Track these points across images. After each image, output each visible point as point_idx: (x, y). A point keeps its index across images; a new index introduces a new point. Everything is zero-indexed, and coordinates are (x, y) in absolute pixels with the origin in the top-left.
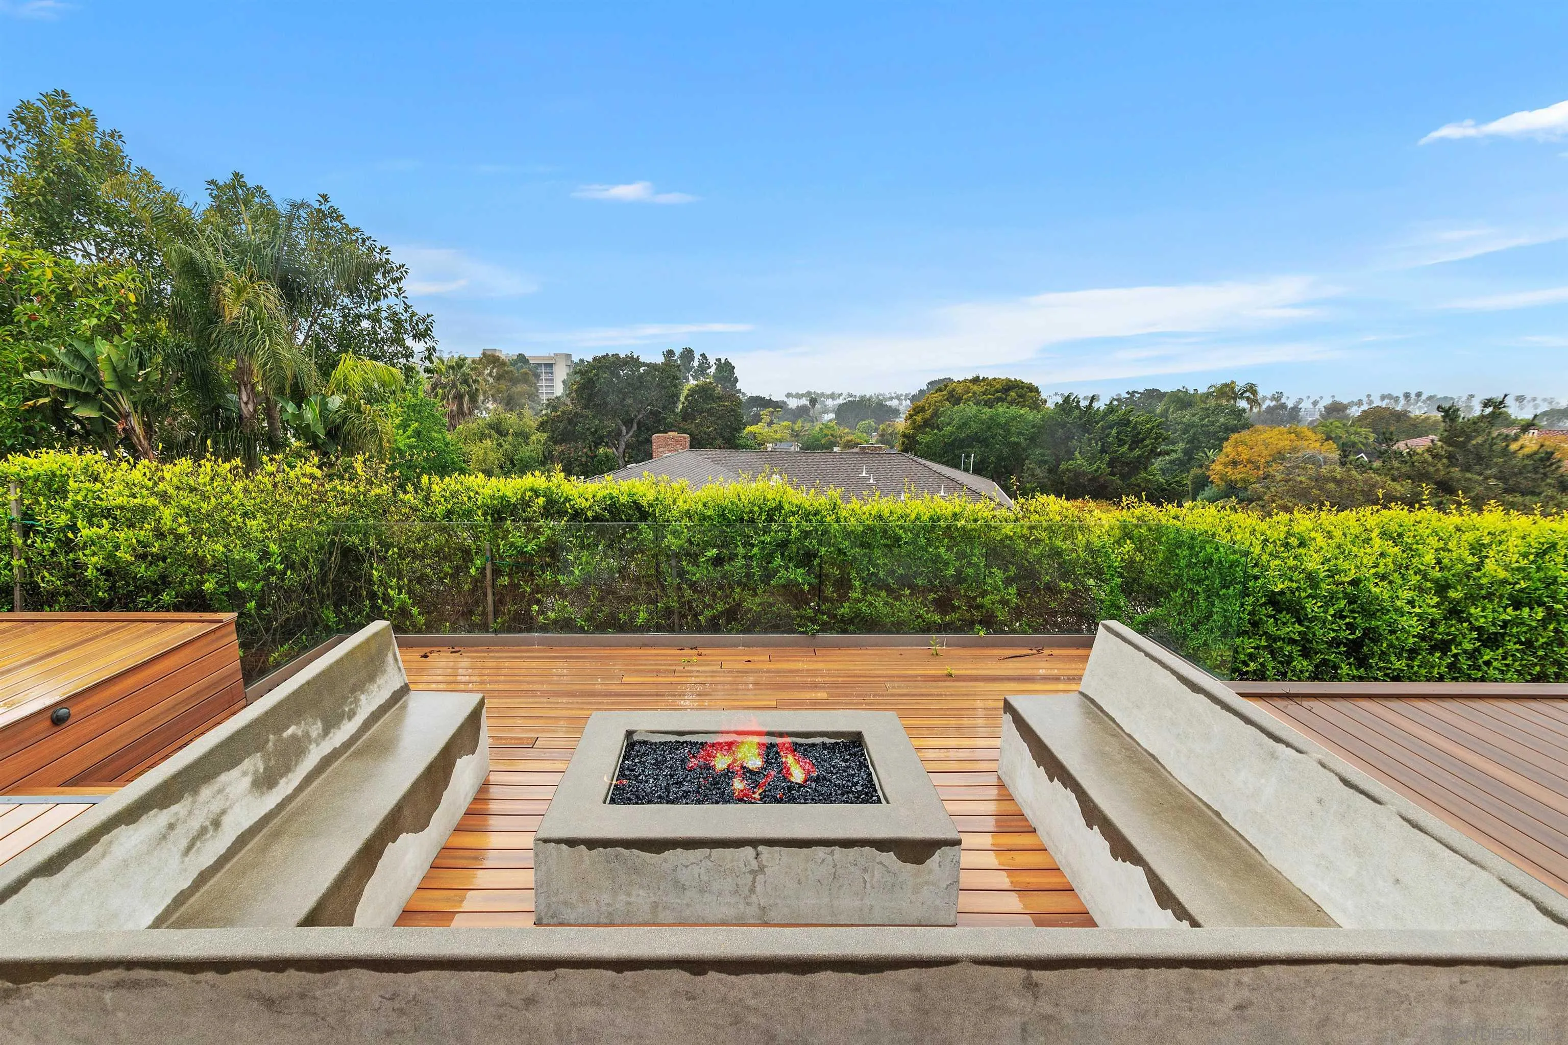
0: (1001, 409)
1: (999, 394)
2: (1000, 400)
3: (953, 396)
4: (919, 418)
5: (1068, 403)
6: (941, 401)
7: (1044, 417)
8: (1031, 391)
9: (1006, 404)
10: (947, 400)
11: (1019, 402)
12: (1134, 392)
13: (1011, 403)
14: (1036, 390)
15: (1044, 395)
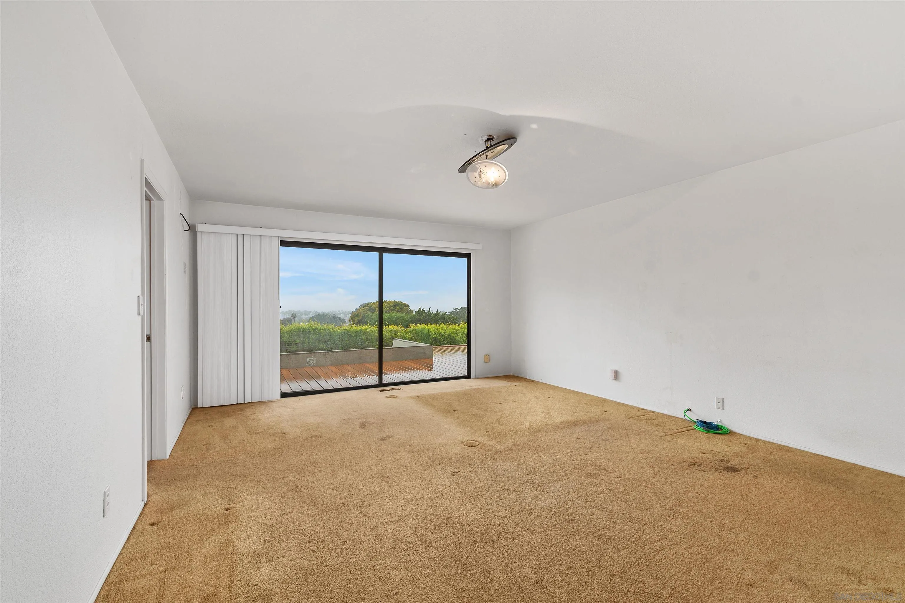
0: (393, 314)
1: (392, 308)
2: (392, 310)
3: (371, 309)
4: (356, 319)
5: (420, 311)
6: (366, 311)
7: (411, 317)
8: (406, 307)
9: (395, 312)
10: (369, 310)
11: (401, 311)
12: (456, 309)
13: (397, 311)
14: (408, 306)
15: (411, 308)
